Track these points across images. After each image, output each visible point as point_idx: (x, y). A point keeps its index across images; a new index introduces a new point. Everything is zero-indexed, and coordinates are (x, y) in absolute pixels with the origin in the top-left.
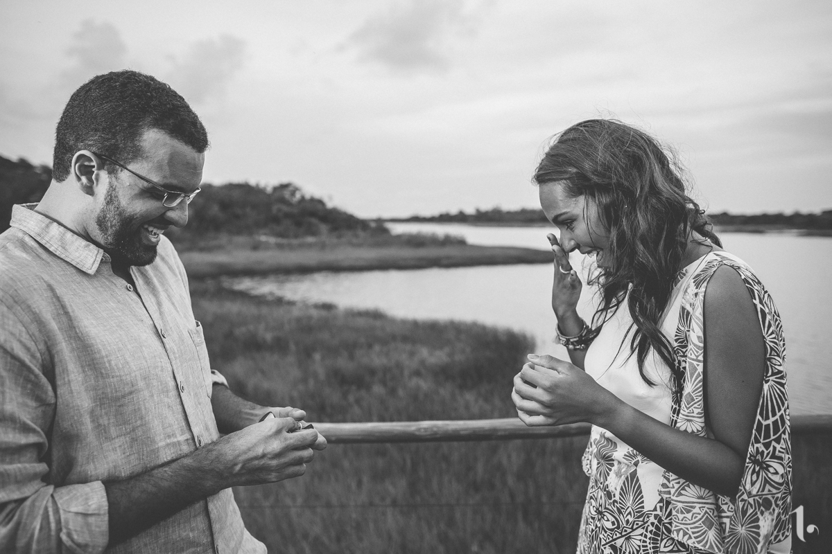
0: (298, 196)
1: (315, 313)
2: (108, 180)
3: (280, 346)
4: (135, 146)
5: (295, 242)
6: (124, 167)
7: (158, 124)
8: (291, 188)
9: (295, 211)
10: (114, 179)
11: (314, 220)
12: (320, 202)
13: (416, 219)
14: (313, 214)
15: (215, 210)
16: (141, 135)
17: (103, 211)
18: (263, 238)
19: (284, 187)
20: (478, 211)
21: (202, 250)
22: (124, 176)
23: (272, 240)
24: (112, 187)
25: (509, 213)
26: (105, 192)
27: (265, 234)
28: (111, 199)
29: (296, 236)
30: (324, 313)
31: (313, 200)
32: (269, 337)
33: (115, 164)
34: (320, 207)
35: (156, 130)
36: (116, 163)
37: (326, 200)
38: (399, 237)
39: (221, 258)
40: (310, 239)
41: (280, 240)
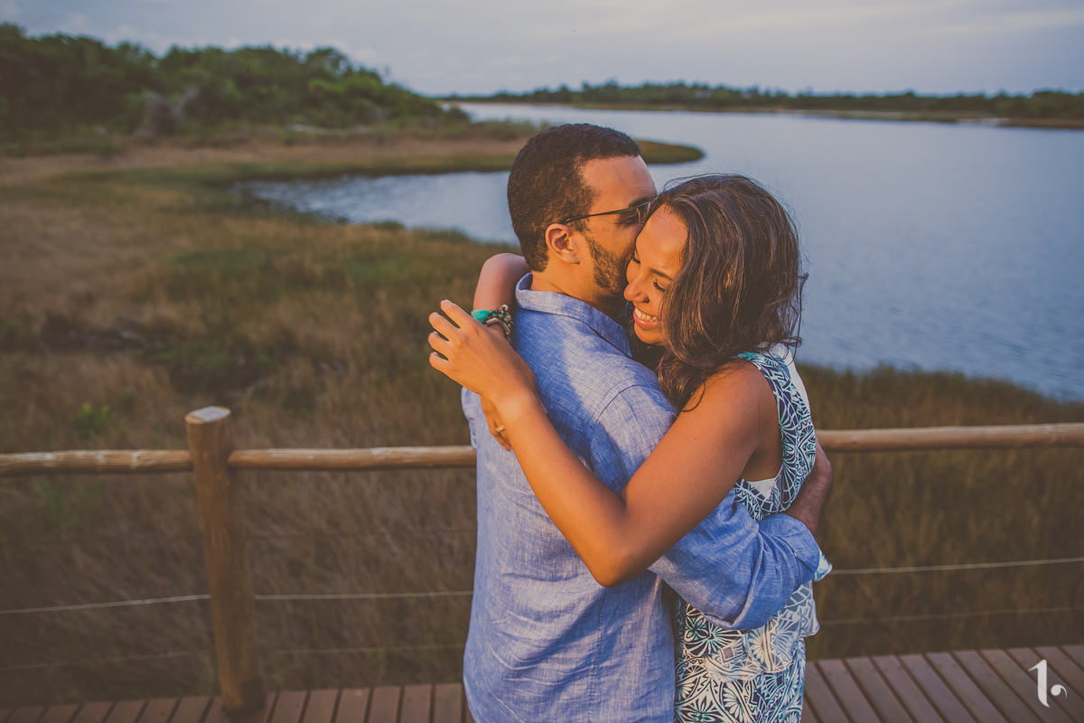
0: (342, 67)
1: (375, 235)
2: (583, 238)
3: (334, 281)
4: (583, 191)
5: (341, 133)
6: (587, 216)
7: (588, 155)
8: (333, 57)
9: (340, 88)
10: (587, 233)
11: (366, 103)
12: (374, 75)
13: (503, 98)
14: (364, 93)
15: (230, 86)
16: (582, 177)
17: (597, 268)
18: (299, 128)
19: (324, 53)
20: (586, 86)
21: (217, 145)
22: (593, 223)
23: (311, 131)
24: (591, 243)
25: (627, 89)
26: (588, 250)
27: (301, 123)
28: (596, 253)
29: (344, 126)
30: (388, 235)
31: (363, 73)
32: (319, 269)
33: (579, 219)
34: (373, 83)
35: (590, 162)
36: (579, 217)
37: (381, 72)
38: (481, 125)
39: (244, 157)
40: (362, 130)
41: (322, 132)
